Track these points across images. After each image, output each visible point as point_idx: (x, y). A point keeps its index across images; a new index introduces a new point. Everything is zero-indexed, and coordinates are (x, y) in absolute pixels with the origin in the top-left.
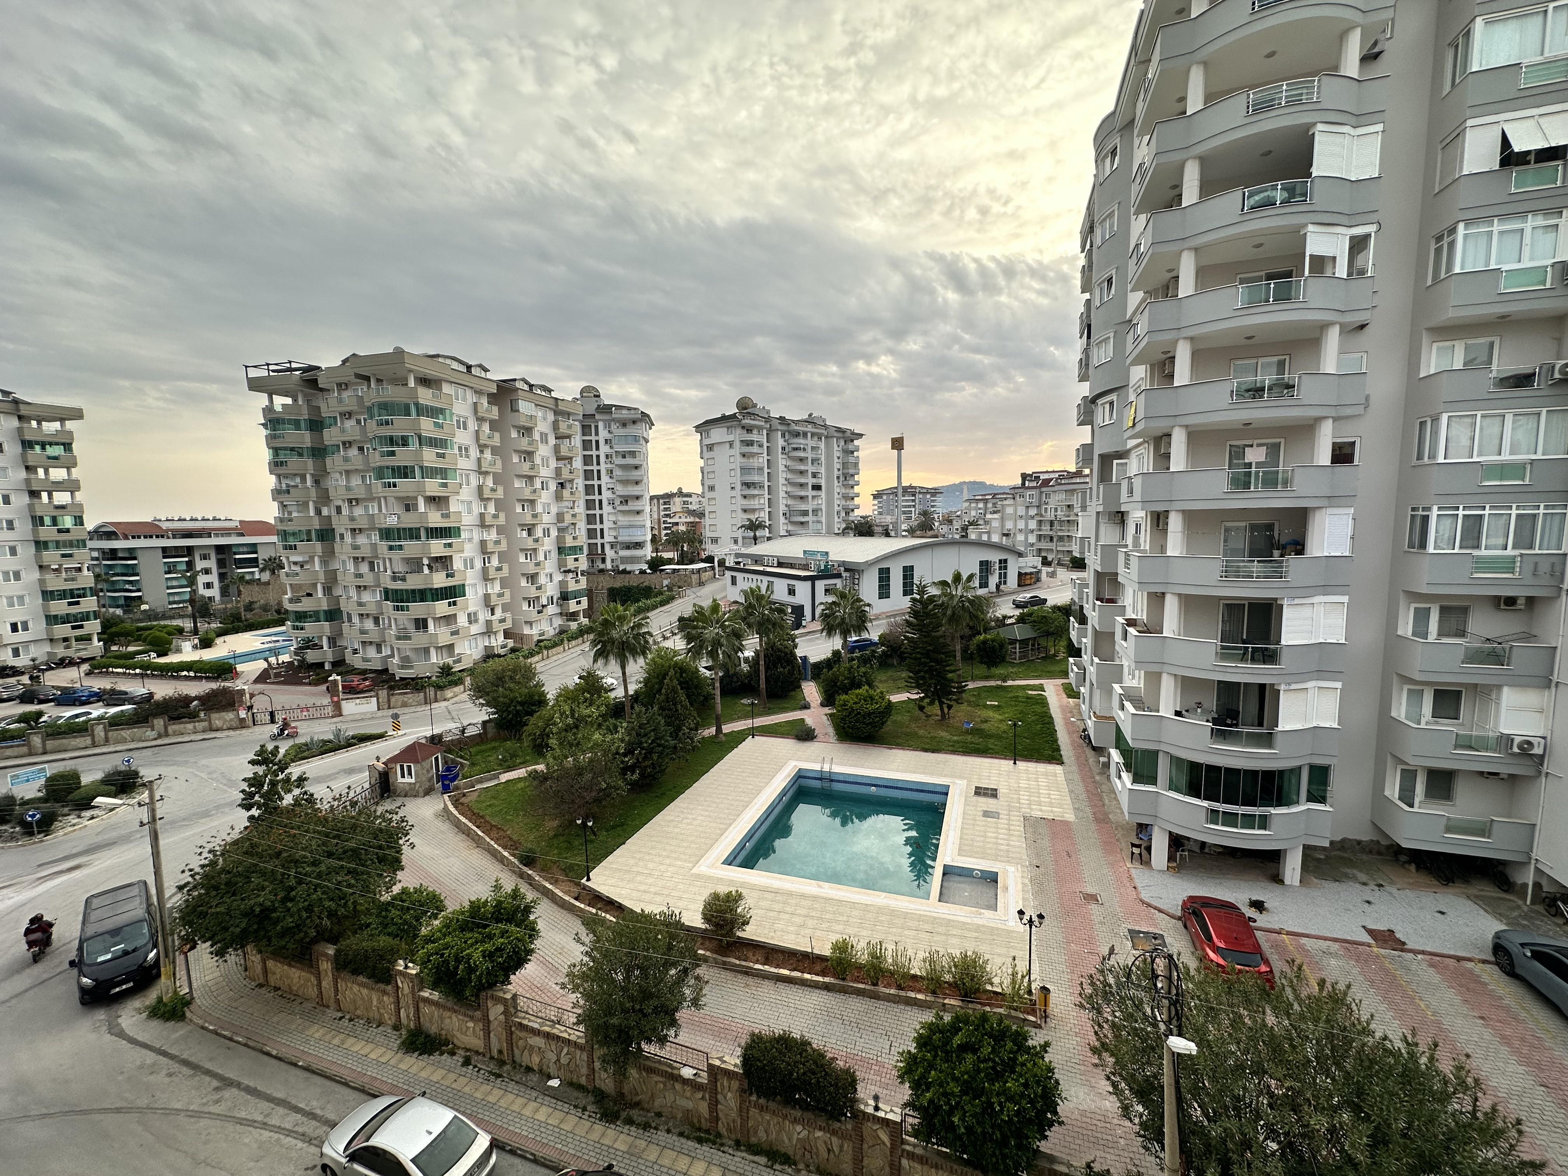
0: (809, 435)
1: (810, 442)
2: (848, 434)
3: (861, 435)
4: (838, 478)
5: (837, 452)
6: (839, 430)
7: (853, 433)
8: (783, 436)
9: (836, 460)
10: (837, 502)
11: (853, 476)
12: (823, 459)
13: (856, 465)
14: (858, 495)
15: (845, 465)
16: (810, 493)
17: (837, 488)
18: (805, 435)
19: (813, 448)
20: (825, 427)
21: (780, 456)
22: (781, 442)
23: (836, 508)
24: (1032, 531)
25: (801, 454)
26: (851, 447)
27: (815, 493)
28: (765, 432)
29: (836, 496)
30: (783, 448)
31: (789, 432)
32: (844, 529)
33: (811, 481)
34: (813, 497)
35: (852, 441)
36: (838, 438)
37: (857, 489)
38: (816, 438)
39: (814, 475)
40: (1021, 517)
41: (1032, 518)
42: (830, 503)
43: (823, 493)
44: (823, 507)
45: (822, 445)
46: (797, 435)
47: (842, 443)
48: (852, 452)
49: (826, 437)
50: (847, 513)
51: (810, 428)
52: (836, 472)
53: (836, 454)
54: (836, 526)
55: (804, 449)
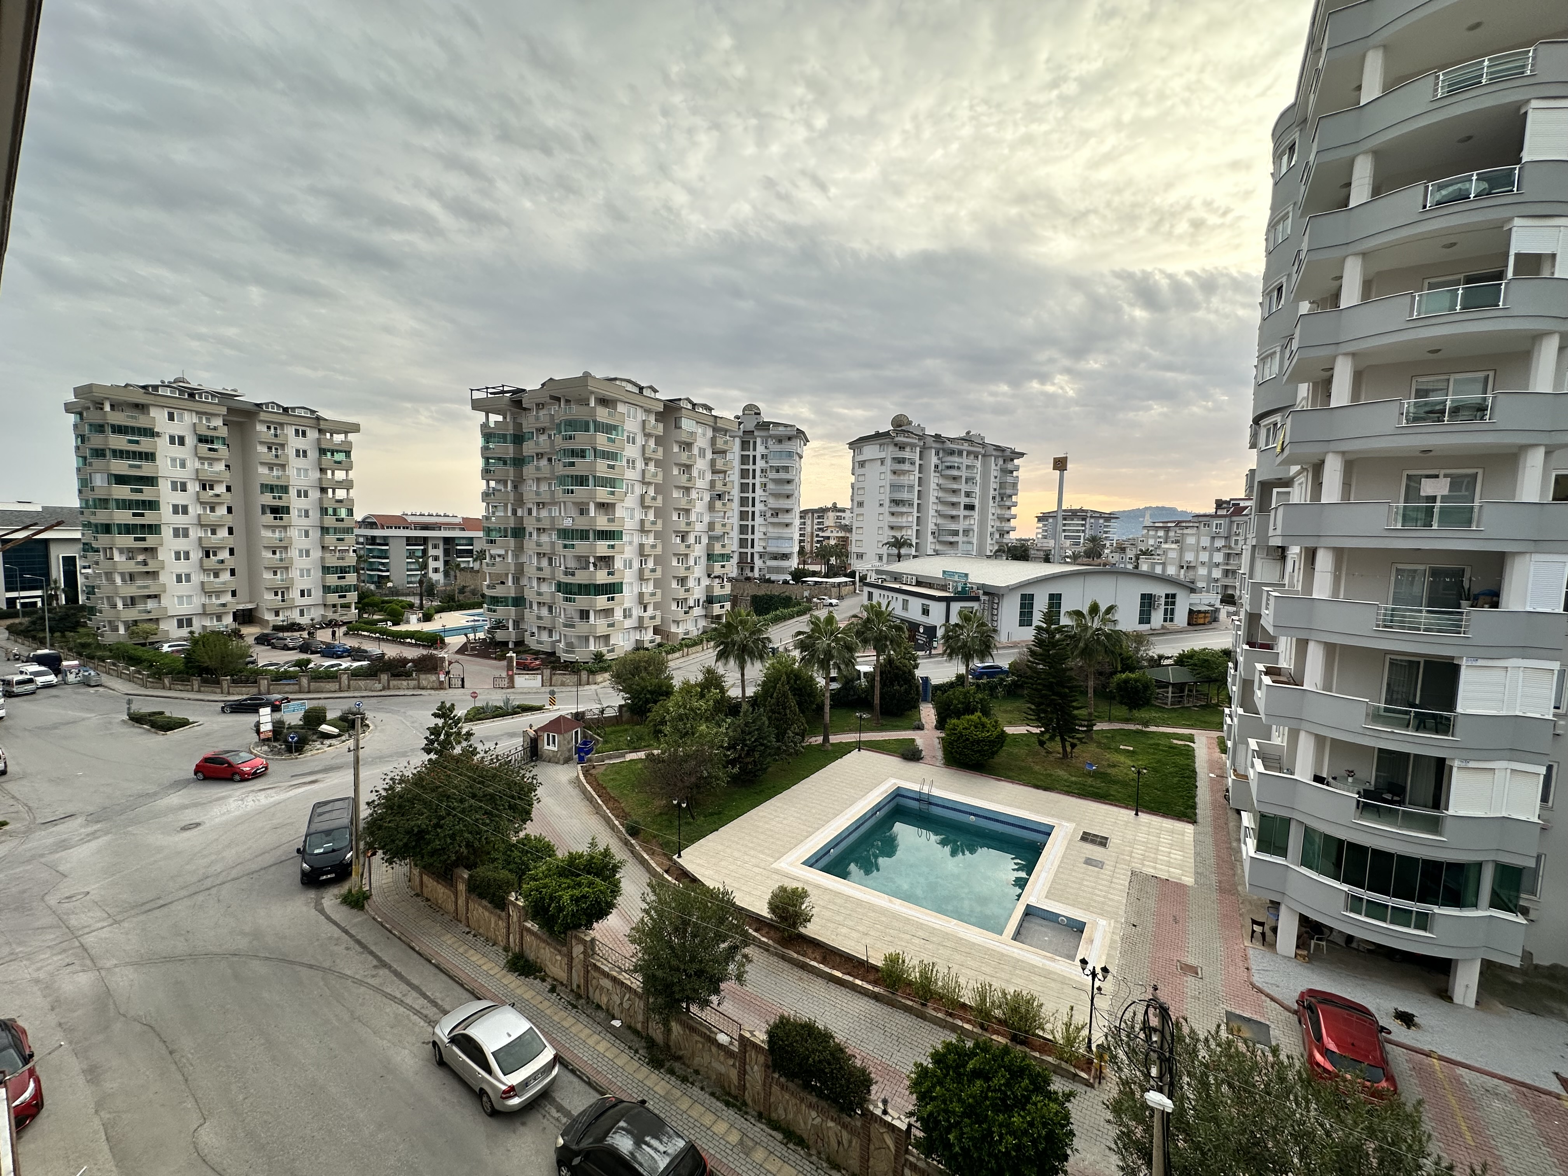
0: (965, 453)
1: (965, 461)
2: (1008, 453)
3: (1022, 455)
4: (994, 498)
5: (994, 470)
6: (998, 448)
7: (1013, 452)
8: (937, 454)
9: (993, 479)
10: (990, 523)
11: (1010, 496)
12: (978, 478)
13: (1015, 485)
14: (1014, 517)
15: (1002, 485)
16: (962, 512)
17: (992, 509)
18: (960, 453)
19: (968, 467)
20: (984, 445)
21: (933, 474)
22: (934, 460)
23: (990, 529)
24: (1217, 565)
25: (955, 473)
26: (1010, 466)
27: (967, 513)
28: (918, 449)
29: (990, 516)
30: (936, 466)
31: (944, 450)
32: (997, 551)
33: (963, 500)
34: (965, 517)
35: (1012, 460)
36: (996, 457)
37: (1014, 510)
38: (972, 457)
39: (968, 495)
40: (1204, 549)
41: (1219, 550)
42: (983, 523)
43: (976, 514)
44: (975, 528)
45: (978, 464)
46: (952, 453)
47: (1001, 462)
48: (1012, 472)
49: (984, 456)
50: (1002, 535)
51: (966, 446)
52: (992, 492)
53: (994, 473)
54: (989, 548)
55: (959, 468)
